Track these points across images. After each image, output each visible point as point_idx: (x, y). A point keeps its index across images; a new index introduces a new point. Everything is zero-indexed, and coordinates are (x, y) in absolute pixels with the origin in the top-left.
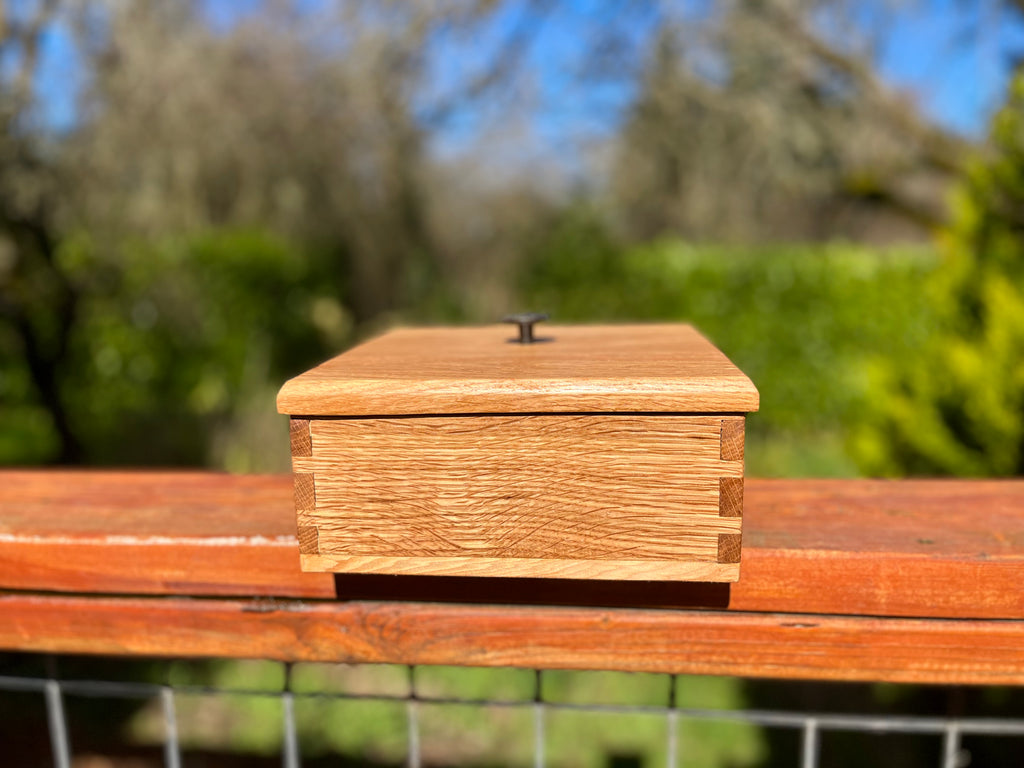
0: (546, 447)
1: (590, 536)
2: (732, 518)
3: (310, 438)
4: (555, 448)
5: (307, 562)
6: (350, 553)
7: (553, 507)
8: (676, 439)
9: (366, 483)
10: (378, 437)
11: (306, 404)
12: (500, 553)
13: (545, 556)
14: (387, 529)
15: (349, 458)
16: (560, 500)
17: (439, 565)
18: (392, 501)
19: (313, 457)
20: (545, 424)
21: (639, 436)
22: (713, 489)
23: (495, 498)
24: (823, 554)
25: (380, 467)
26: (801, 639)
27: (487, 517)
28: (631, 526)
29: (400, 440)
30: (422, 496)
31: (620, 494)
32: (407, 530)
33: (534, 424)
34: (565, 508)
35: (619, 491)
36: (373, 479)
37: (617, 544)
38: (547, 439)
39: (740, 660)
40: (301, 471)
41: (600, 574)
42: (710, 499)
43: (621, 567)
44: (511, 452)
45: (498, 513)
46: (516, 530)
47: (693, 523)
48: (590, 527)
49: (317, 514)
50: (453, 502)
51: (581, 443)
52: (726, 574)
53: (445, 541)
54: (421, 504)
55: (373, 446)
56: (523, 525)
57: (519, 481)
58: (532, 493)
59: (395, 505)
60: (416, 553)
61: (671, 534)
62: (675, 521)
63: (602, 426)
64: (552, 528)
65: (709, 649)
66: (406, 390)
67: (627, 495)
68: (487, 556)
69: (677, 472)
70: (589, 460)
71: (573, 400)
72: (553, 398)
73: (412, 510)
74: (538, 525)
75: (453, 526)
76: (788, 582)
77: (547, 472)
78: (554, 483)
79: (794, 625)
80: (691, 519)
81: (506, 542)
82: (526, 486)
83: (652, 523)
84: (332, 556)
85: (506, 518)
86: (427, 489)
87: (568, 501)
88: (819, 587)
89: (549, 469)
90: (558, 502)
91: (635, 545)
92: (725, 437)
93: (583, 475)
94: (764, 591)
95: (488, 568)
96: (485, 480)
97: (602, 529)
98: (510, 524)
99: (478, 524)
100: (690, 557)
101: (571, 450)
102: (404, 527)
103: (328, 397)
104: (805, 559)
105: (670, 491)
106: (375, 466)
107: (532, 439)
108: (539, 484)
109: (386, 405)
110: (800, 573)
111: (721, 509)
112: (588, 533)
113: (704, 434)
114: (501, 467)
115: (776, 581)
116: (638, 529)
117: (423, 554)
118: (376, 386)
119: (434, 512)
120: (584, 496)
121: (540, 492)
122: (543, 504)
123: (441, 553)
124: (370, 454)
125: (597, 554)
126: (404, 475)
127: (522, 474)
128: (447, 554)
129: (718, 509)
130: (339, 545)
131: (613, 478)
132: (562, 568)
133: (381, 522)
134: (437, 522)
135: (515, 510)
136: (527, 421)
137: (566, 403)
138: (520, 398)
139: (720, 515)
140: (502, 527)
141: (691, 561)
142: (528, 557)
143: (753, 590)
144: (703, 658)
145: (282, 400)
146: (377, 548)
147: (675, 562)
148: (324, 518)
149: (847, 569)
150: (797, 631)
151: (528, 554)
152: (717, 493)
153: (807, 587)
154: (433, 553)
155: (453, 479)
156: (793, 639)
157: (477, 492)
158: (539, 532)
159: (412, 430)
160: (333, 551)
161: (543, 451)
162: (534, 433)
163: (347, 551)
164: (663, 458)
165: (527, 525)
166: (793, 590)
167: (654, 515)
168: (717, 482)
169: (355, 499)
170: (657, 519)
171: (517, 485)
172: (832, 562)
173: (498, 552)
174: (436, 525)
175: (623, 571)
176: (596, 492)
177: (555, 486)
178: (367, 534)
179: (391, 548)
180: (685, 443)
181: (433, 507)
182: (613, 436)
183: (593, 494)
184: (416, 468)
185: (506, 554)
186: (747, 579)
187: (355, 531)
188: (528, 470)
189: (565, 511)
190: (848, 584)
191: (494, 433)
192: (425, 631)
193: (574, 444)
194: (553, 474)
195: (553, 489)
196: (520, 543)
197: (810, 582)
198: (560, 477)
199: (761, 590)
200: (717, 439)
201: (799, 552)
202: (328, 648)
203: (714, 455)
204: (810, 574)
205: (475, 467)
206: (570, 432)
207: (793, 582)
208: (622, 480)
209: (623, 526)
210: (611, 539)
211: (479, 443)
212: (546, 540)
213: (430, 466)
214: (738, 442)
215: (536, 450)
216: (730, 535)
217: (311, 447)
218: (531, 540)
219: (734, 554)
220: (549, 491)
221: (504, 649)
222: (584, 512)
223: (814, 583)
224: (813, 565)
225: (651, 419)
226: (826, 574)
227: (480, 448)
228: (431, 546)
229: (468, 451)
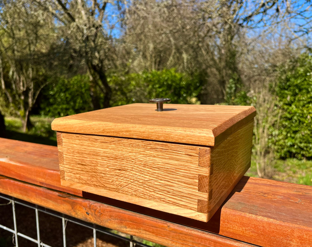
1: (148, 190)
2: (203, 193)
3: (62, 139)
4: (135, 153)
5: (62, 182)
6: (73, 181)
7: (135, 176)
8: (180, 155)
9: (77, 157)
10: (80, 141)
11: (59, 127)
13: (132, 195)
14: (83, 174)
15: (72, 148)
16: (137, 174)
17: (99, 191)
18: (85, 165)
19: (63, 146)
20: (131, 142)
21: (166, 152)
22: (196, 179)
23: (115, 169)
25: (81, 152)
27: (113, 176)
28: (163, 189)
29: (86, 143)
30: (93, 165)
31: (158, 175)
33: (128, 142)
34: (139, 177)
35: (158, 173)
36: (79, 156)
37: (157, 195)
38: (132, 149)
40: (60, 150)
42: (194, 183)
44: (120, 152)
45: (116, 175)
46: (122, 183)
47: (187, 192)
48: (148, 186)
49: (64, 166)
50: (102, 169)
51: (144, 152)
53: (100, 182)
54: (93, 168)
55: (79, 144)
57: (123, 164)
58: (128, 169)
59: (86, 167)
60: (92, 185)
62: (180, 190)
63: (152, 146)
64: (134, 184)
67: (162, 176)
68: (114, 191)
70: (147, 159)
73: (90, 169)
74: (130, 182)
75: (103, 178)
76: (247, 229)
77: (132, 162)
78: (135, 166)
81: (120, 187)
83: (171, 189)
85: (119, 178)
86: (95, 162)
87: (140, 174)
89: (133, 161)
90: (136, 174)
91: (164, 197)
92: (201, 156)
93: (145, 165)
94: (236, 230)
96: (112, 162)
97: (152, 188)
98: (120, 180)
99: (110, 178)
101: (141, 154)
102: (88, 175)
106: (80, 151)
107: (127, 148)
108: (130, 166)
110: (253, 226)
111: (199, 188)
112: (147, 189)
113: (192, 154)
114: (117, 157)
115: (241, 227)
116: (165, 191)
117: (94, 186)
119: (97, 171)
120: (145, 173)
121: (130, 169)
122: (132, 174)
123: (99, 187)
124: (78, 147)
125: (150, 198)
126: (88, 156)
127: (124, 162)
128: (101, 187)
129: (197, 188)
130: (70, 178)
131: (156, 168)
133: (82, 172)
134: (98, 175)
135: (122, 175)
136: (125, 141)
138: (121, 131)
139: (199, 191)
140: (118, 181)
141: (186, 208)
143: (230, 228)
146: (81, 181)
147: (180, 208)
148: (66, 168)
149: (277, 229)
151: (126, 193)
152: (197, 181)
154: (97, 186)
155: (102, 160)
157: (110, 166)
158: (130, 185)
159: (90, 140)
160: (69, 180)
161: (131, 153)
162: (128, 146)
164: (176, 162)
165: (126, 182)
167: (172, 186)
168: (197, 176)
169: (74, 162)
171: (122, 165)
172: (270, 224)
173: (117, 190)
174: (98, 176)
178: (78, 176)
179: (84, 182)
180: (184, 157)
181: (96, 169)
182: (156, 150)
183: (149, 173)
184: (91, 154)
185: (119, 191)
186: (228, 223)
187: (74, 174)
188: (126, 160)
189: (139, 178)
190: (277, 236)
191: (115, 144)
192: (108, 215)
193: (142, 152)
194: (134, 163)
195: (135, 169)
196: (124, 188)
197: (258, 231)
198: (137, 165)
199: (234, 229)
200: (197, 157)
201: (253, 216)
202: (80, 214)
203: (196, 164)
204: (258, 227)
205: (109, 156)
206: (140, 147)
207: (249, 229)
208: (159, 169)
209: (159, 188)
210: (155, 193)
211: (110, 147)
212: (132, 189)
213: (95, 154)
214: (206, 160)
215: (128, 153)
216: (203, 201)
217: (62, 143)
218: (127, 188)
219: (204, 209)
220: (133, 170)
221: (132, 228)
222: (146, 180)
223: (260, 232)
224: (260, 223)
225: (170, 145)
226: (266, 229)
227: (110, 149)
228: (96, 184)
229: (107, 150)
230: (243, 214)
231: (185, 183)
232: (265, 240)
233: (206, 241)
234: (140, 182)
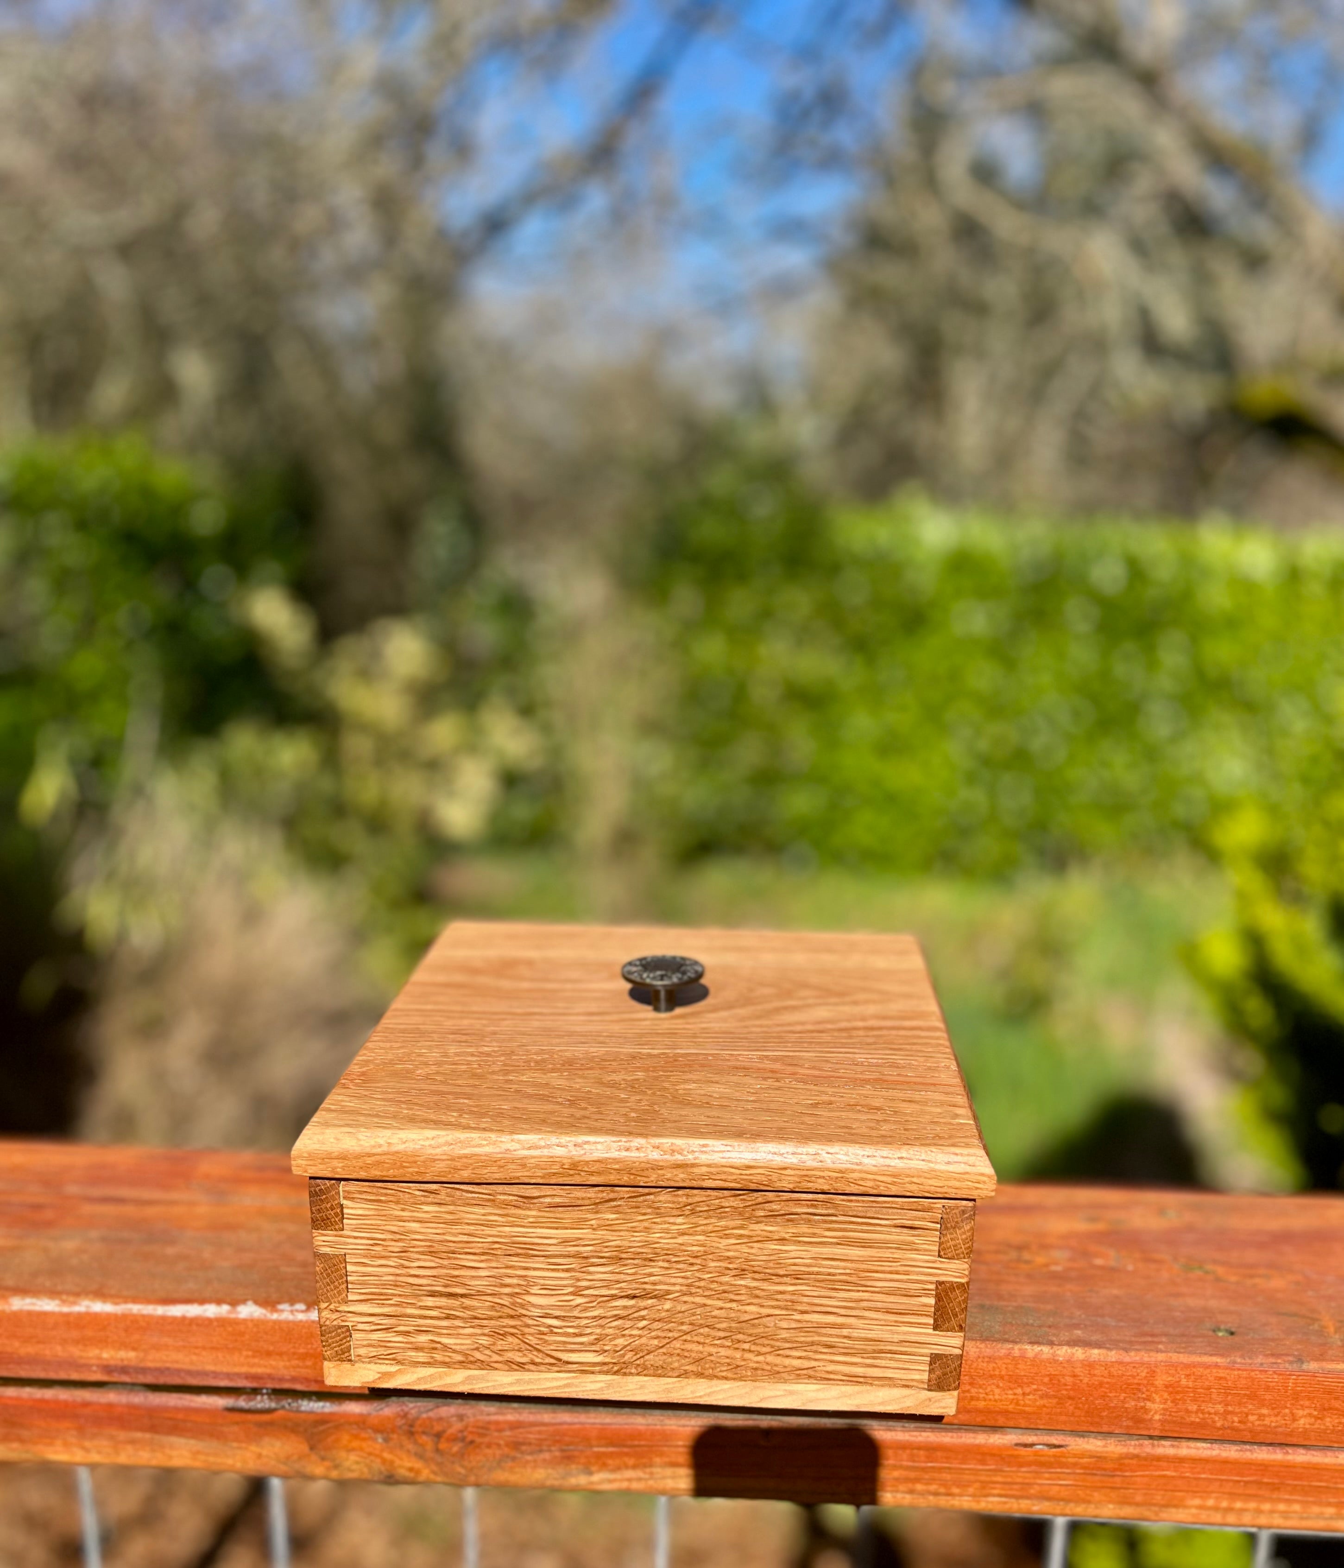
0: (691, 1231)
1: (750, 1351)
2: (949, 1333)
3: (342, 1206)
4: (704, 1233)
5: (334, 1372)
6: (399, 1362)
7: (698, 1311)
8: (878, 1228)
9: (424, 1270)
10: (443, 1209)
11: (335, 1163)
12: (620, 1369)
13: (685, 1375)
14: (453, 1331)
15: (400, 1235)
16: (709, 1302)
17: (530, 1382)
18: (463, 1296)
19: (345, 1232)
20: (690, 1200)
21: (825, 1222)
22: (927, 1295)
23: (614, 1297)
24: (1079, 1353)
25: (444, 1249)
26: (1042, 1464)
27: (602, 1322)
28: (809, 1339)
29: (476, 1214)
30: (506, 1290)
31: (794, 1297)
32: (484, 1335)
33: (675, 1199)
34: (716, 1313)
35: (793, 1293)
37: (787, 1362)
38: (693, 1221)
39: (956, 1490)
40: (327, 1250)
41: (761, 1400)
42: (921, 1308)
43: (791, 1393)
44: (639, 1237)
45: (618, 1317)
46: (644, 1340)
47: (896, 1338)
48: (751, 1339)
49: (347, 1309)
50: (552, 1301)
51: (741, 1227)
52: (937, 1404)
53: (539, 1350)
54: (506, 1301)
55: (436, 1219)
56: (653, 1334)
57: (650, 1275)
58: (668, 1292)
59: (467, 1302)
60: (495, 1365)
61: (865, 1352)
62: (871, 1334)
63: (774, 1206)
64: (696, 1339)
65: (912, 1475)
66: (488, 1149)
67: (805, 1299)
68: (600, 1372)
69: (877, 1272)
70: (753, 1251)
71: (732, 1174)
72: (704, 1170)
73: (492, 1308)
74: (676, 1335)
75: (552, 1332)
76: (1027, 1390)
77: (692, 1264)
78: (700, 1279)
79: (1032, 1445)
80: (893, 1333)
81: (628, 1356)
82: (661, 1283)
83: (838, 1336)
84: (372, 1366)
85: (628, 1324)
86: (515, 1281)
87: (720, 1304)
88: (1070, 1398)
89: (692, 1260)
90: (705, 1305)
91: (813, 1364)
92: (947, 1228)
93: (743, 1270)
94: (995, 1401)
95: (601, 1389)
96: (600, 1272)
97: (766, 1342)
98: (635, 1332)
99: (589, 1331)
100: (889, 1382)
101: (727, 1236)
102: (478, 1331)
103: (370, 1155)
104: (1054, 1361)
105: (866, 1295)
106: (437, 1247)
107: (672, 1220)
108: (680, 1281)
109: (456, 1169)
110: (1046, 1380)
111: (935, 1320)
112: (746, 1346)
113: (917, 1223)
114: (624, 1256)
115: (1011, 1389)
116: (819, 1344)
117: (506, 1367)
118: (442, 1140)
119: (524, 1312)
120: (743, 1298)
121: (681, 1291)
122: (684, 1308)
123: (532, 1367)
124: (431, 1231)
125: (757, 1374)
126: (482, 1261)
127: (653, 1267)
128: (542, 1368)
129: (931, 1321)
130: (382, 1351)
131: (786, 1276)
132: (708, 1391)
133: (445, 1323)
134: (528, 1326)
135: (643, 1313)
136: (664, 1197)
137: (723, 1177)
138: (656, 1167)
139: (935, 1329)
140: (624, 1336)
141: (890, 1386)
142: (660, 1376)
143: (978, 1399)
144: (902, 1488)
145: (300, 1157)
146: (438, 1357)
147: (868, 1387)
148: (361, 1314)
149: (1111, 1375)
150: (1036, 1453)
151: (659, 1372)
152: (932, 1301)
153: (1055, 1397)
154: (521, 1366)
155: (553, 1270)
156: (1029, 1464)
157: (589, 1288)
158: (677, 1344)
159: (493, 1201)
160: (374, 1359)
161: (686, 1237)
162: (675, 1212)
163: (394, 1359)
164: (858, 1252)
165: (661, 1333)
166: (1035, 1400)
167: (841, 1326)
168: (933, 1287)
169: (408, 1290)
170: (845, 1332)
171: (646, 1280)
172: (1090, 1365)
173: (616, 1368)
174: (527, 1330)
175: (794, 1397)
176: (762, 1294)
177: (702, 1284)
178: (423, 1338)
179: (459, 1358)
180: (889, 1233)
181: (522, 1306)
182: (788, 1220)
183: (757, 1297)
184: (499, 1252)
185: (628, 1371)
186: (971, 1384)
187: (406, 1333)
188: (663, 1261)
189: (715, 1317)
190: (1110, 1395)
191: (616, 1210)
192: (502, 1442)
193: (733, 1229)
194: (700, 1267)
195: (699, 1287)
196: (647, 1357)
197: (1059, 1391)
198: (711, 1273)
199: (990, 1400)
200: (936, 1230)
201: (1046, 1349)
202: (357, 1463)
203: (930, 1251)
204: (1059, 1380)
205: (585, 1255)
206: (726, 1212)
207: (1035, 1390)
208: (798, 1279)
209: (797, 1339)
210: (779, 1355)
211: (593, 1222)
212: (686, 1354)
213: (520, 1251)
214: (964, 1237)
215: (675, 1235)
216: (946, 1356)
217: (343, 1218)
218: (665, 1354)
219: (951, 1379)
220: (694, 1290)
221: (618, 1469)
222: (742, 1319)
223: (1064, 1392)
224: (1064, 1367)
225: (843, 1200)
226: (1081, 1381)
227: (594, 1229)
228: (518, 1358)
229: (576, 1233)
230: (1016, 1350)
231: (887, 1312)
232: (1078, 1413)
233: (900, 1452)
234: (719, 1330)
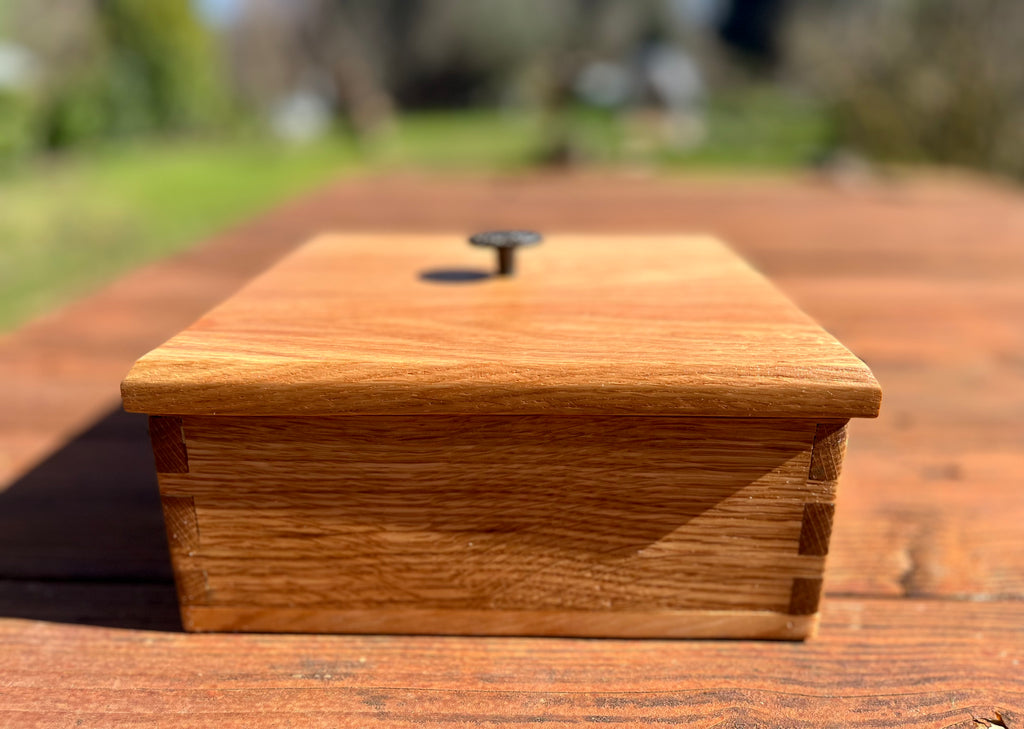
0: (550, 460)
1: (610, 581)
2: (813, 557)
3: (184, 445)
4: (563, 462)
5: (192, 617)
8: (748, 451)
9: (274, 510)
10: (291, 446)
12: (478, 604)
13: (544, 608)
14: (306, 573)
15: (247, 475)
16: (569, 533)
18: (316, 536)
19: (190, 474)
20: (548, 429)
21: (692, 446)
22: (794, 519)
23: (472, 531)
25: (295, 487)
27: (460, 557)
28: (671, 568)
29: (325, 449)
30: (362, 528)
31: (656, 525)
32: (341, 575)
33: (533, 428)
34: (576, 544)
35: (655, 521)
36: (284, 505)
37: (648, 591)
38: (552, 449)
40: (172, 493)
41: (622, 629)
44: (496, 468)
45: (477, 552)
46: (502, 574)
47: (758, 563)
48: (612, 569)
49: (199, 554)
50: (408, 537)
51: (603, 455)
52: (800, 629)
53: (396, 588)
54: (361, 540)
55: (285, 457)
57: (508, 508)
58: (528, 525)
59: (321, 541)
60: (354, 605)
61: (727, 578)
62: (734, 561)
64: (555, 571)
67: (668, 527)
68: (460, 608)
70: (615, 479)
71: (595, 397)
73: (347, 548)
75: (409, 569)
77: (550, 495)
78: (560, 510)
80: (755, 558)
81: (489, 589)
82: (519, 516)
83: (699, 564)
84: (230, 610)
85: (486, 558)
89: (551, 491)
91: (674, 592)
93: (604, 499)
96: (457, 506)
98: (494, 567)
99: (446, 567)
101: (588, 465)
102: (335, 571)
105: (731, 521)
106: (288, 487)
108: (538, 513)
111: (802, 544)
112: (607, 577)
114: (480, 488)
116: (680, 572)
119: (380, 550)
120: (604, 528)
121: (539, 523)
123: (392, 605)
124: (280, 470)
125: (617, 604)
127: (512, 499)
128: (401, 606)
129: (797, 545)
130: (238, 594)
131: (649, 504)
133: (301, 564)
134: (384, 564)
135: (502, 547)
137: (584, 402)
139: (799, 553)
140: (482, 570)
146: (296, 599)
148: (214, 558)
151: (519, 606)
152: (799, 524)
154: (380, 605)
155: (409, 506)
157: (445, 523)
158: (538, 578)
160: (232, 603)
161: (544, 467)
162: (534, 441)
163: (248, 603)
164: (725, 477)
167: (702, 553)
168: (800, 510)
169: (259, 532)
170: (707, 559)
171: (504, 513)
173: (475, 604)
174: (384, 568)
176: (625, 523)
178: (278, 581)
179: (315, 598)
180: (758, 455)
181: (378, 544)
182: (652, 446)
183: (618, 526)
184: (353, 489)
185: (487, 605)
187: (262, 575)
188: (521, 492)
193: (593, 457)
194: (559, 498)
195: (559, 519)
196: (506, 591)
198: (570, 503)
203: (801, 472)
205: (441, 489)
206: (587, 439)
208: (659, 506)
209: (658, 568)
210: (639, 585)
212: (546, 587)
213: (374, 487)
215: (533, 465)
217: (186, 459)
218: (524, 587)
219: (813, 602)
220: (553, 522)
227: (449, 462)
228: (375, 596)
229: (432, 466)
234: (579, 561)
